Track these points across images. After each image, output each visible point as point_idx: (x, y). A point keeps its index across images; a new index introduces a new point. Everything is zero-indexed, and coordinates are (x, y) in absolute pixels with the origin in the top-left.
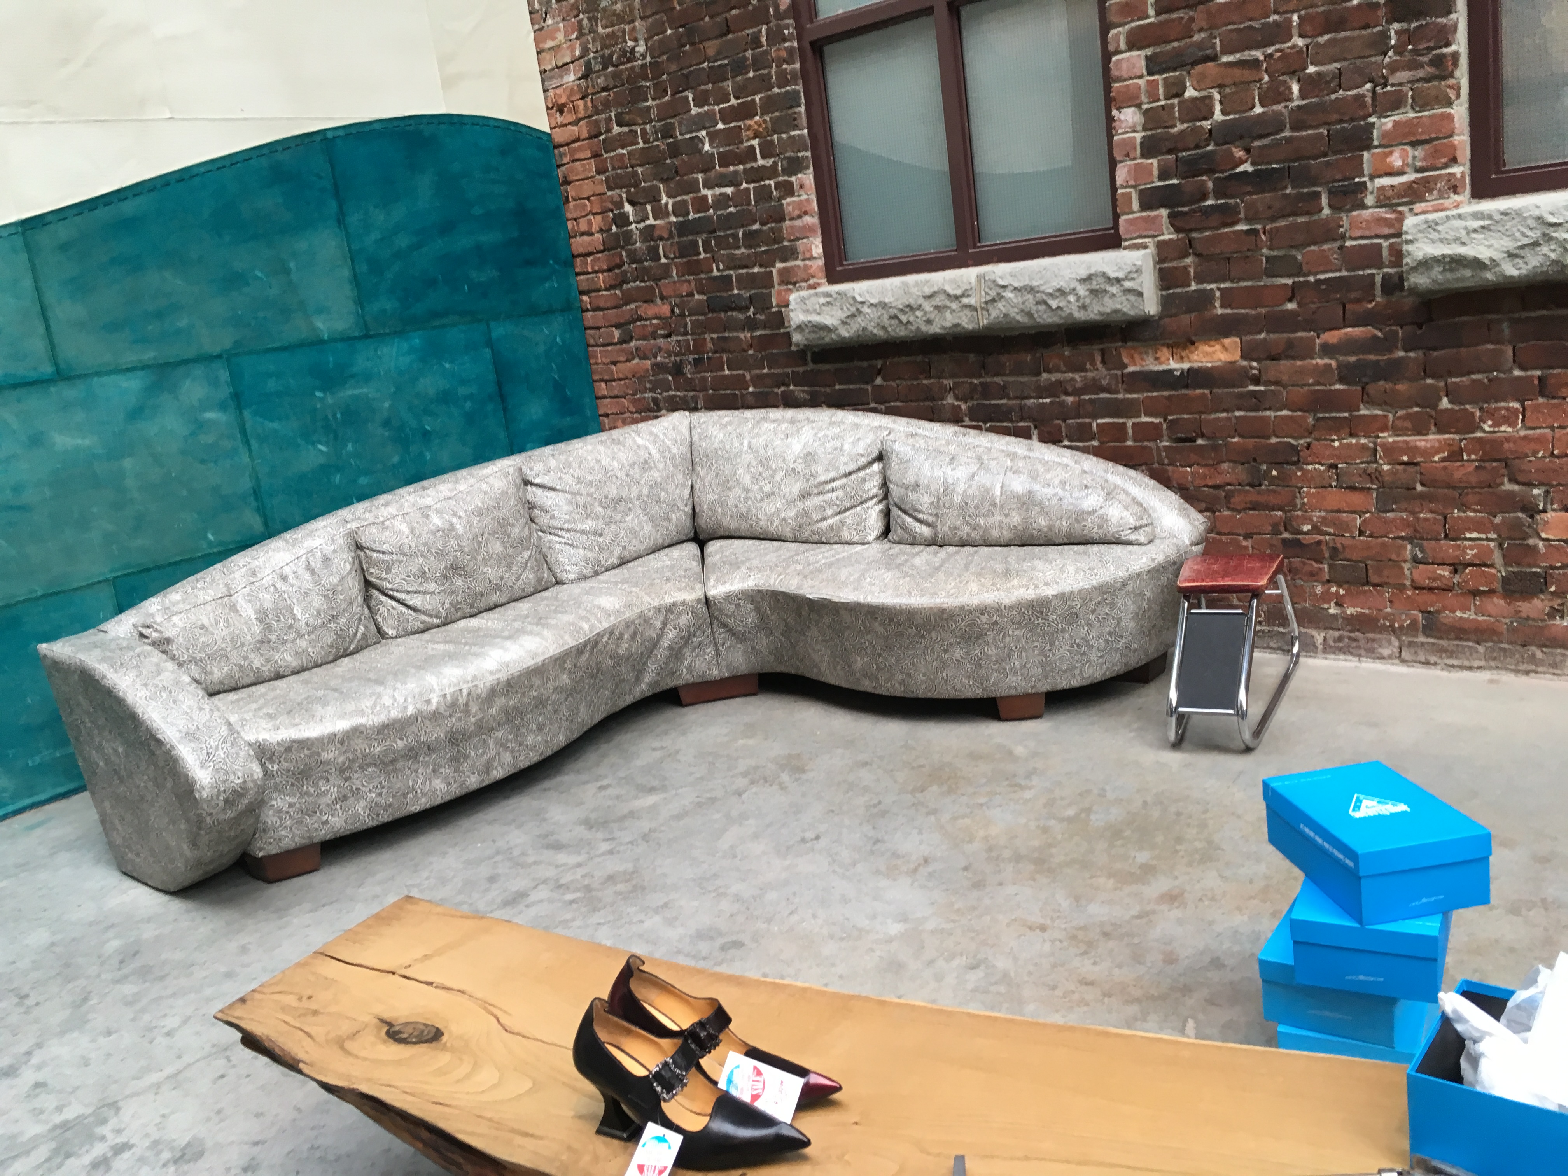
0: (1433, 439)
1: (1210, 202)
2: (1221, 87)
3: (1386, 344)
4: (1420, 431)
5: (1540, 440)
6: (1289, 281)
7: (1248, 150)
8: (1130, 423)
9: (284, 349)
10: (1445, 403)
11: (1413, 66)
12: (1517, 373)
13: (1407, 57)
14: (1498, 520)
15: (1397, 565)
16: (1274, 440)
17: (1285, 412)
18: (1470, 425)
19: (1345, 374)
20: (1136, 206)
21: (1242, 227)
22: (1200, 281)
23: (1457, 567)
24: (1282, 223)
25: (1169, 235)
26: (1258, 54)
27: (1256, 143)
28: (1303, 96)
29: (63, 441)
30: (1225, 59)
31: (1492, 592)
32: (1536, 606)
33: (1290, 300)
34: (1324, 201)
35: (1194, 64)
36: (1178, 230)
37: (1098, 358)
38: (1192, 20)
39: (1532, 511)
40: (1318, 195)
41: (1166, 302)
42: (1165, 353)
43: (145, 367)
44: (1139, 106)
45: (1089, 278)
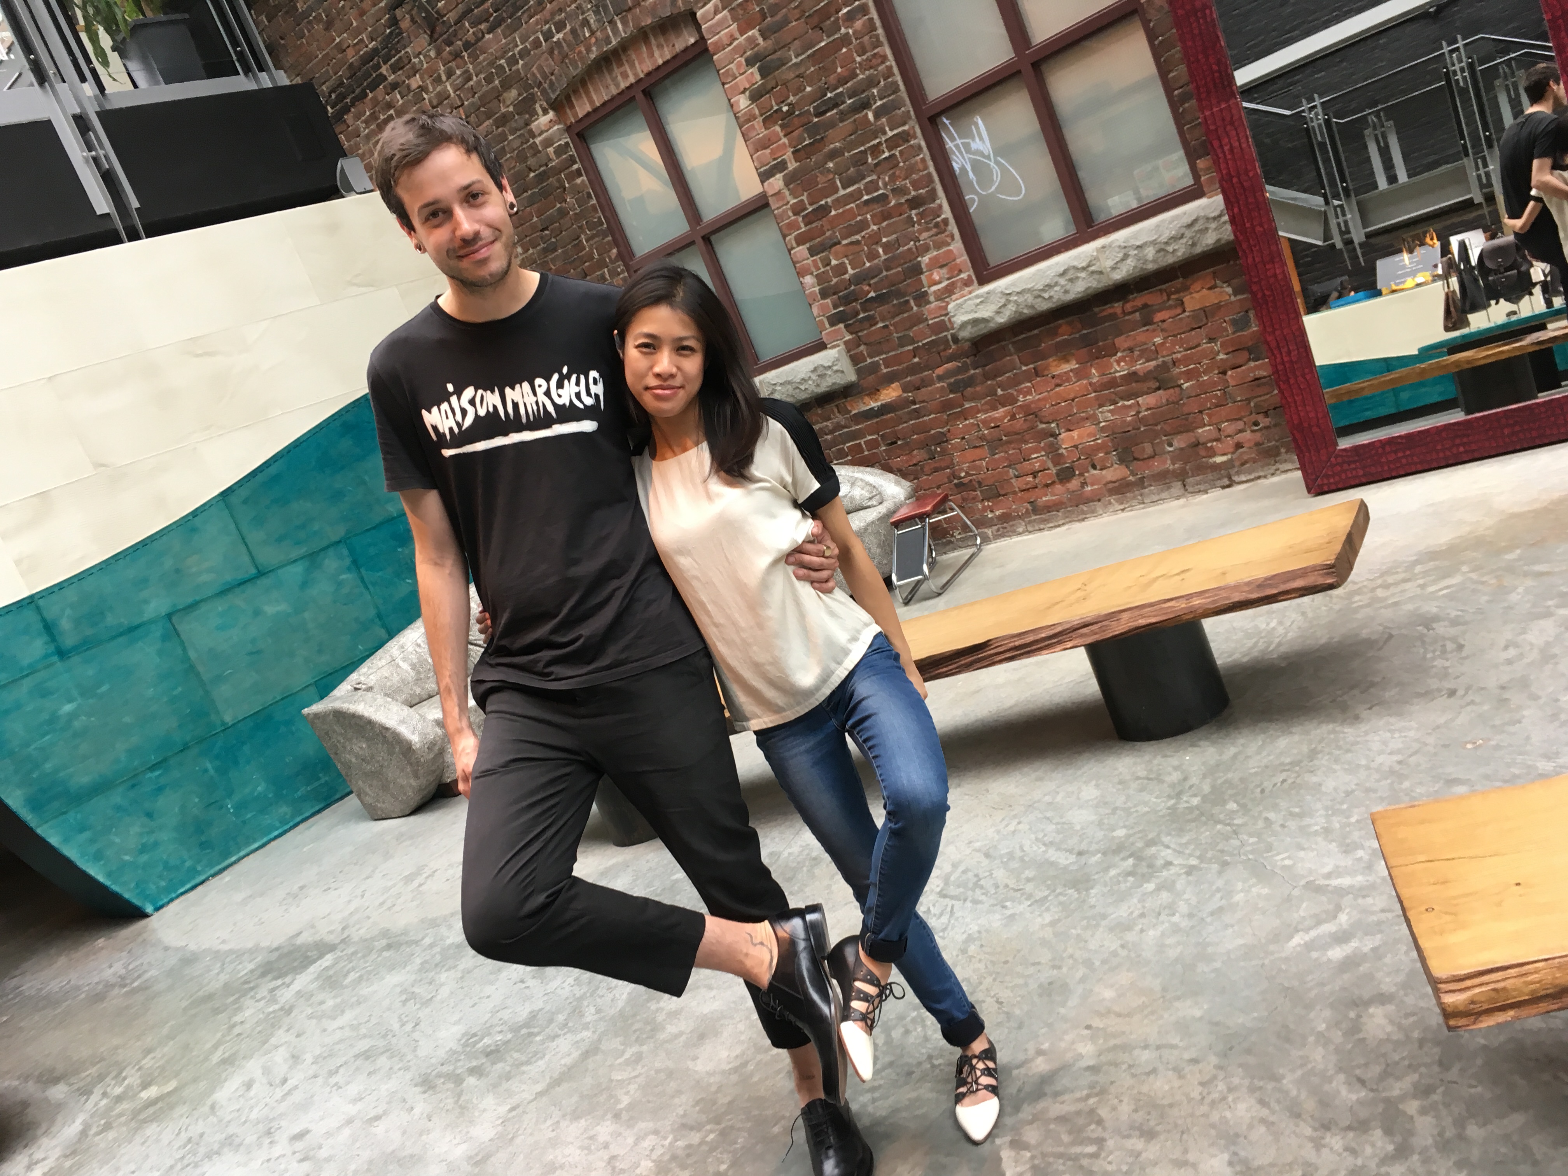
0: (1001, 411)
1: (862, 315)
2: (846, 256)
3: (964, 369)
4: (995, 409)
5: (1044, 399)
6: (911, 348)
7: (870, 285)
8: (862, 442)
9: (374, 528)
10: (1000, 392)
11: (928, 229)
12: (1024, 368)
13: (924, 225)
14: (1042, 444)
15: (1008, 481)
16: (933, 432)
17: (933, 416)
18: (1013, 400)
19: (953, 388)
20: (827, 326)
21: (881, 325)
22: (871, 358)
23: (1034, 474)
24: (897, 319)
25: (848, 337)
26: (858, 237)
27: (872, 282)
28: (885, 253)
29: (270, 610)
30: (844, 242)
31: (1053, 483)
32: (1074, 484)
33: (915, 357)
34: (912, 303)
35: (831, 247)
36: (851, 333)
37: (836, 410)
38: (822, 226)
39: (1055, 435)
40: (907, 302)
41: (859, 372)
42: (867, 399)
43: (302, 558)
44: (812, 274)
45: (815, 370)
